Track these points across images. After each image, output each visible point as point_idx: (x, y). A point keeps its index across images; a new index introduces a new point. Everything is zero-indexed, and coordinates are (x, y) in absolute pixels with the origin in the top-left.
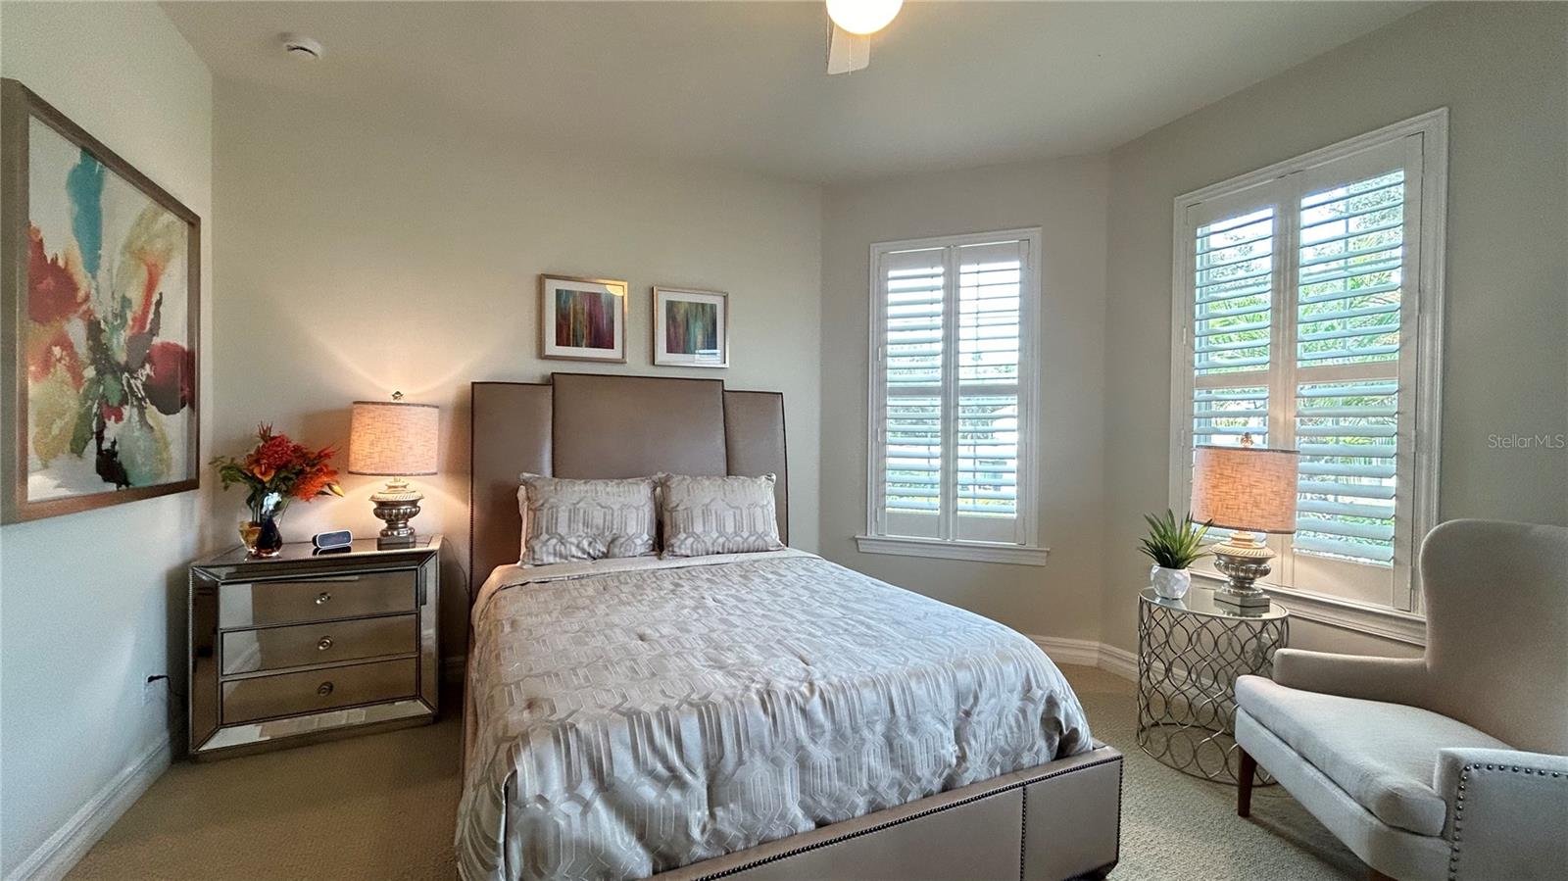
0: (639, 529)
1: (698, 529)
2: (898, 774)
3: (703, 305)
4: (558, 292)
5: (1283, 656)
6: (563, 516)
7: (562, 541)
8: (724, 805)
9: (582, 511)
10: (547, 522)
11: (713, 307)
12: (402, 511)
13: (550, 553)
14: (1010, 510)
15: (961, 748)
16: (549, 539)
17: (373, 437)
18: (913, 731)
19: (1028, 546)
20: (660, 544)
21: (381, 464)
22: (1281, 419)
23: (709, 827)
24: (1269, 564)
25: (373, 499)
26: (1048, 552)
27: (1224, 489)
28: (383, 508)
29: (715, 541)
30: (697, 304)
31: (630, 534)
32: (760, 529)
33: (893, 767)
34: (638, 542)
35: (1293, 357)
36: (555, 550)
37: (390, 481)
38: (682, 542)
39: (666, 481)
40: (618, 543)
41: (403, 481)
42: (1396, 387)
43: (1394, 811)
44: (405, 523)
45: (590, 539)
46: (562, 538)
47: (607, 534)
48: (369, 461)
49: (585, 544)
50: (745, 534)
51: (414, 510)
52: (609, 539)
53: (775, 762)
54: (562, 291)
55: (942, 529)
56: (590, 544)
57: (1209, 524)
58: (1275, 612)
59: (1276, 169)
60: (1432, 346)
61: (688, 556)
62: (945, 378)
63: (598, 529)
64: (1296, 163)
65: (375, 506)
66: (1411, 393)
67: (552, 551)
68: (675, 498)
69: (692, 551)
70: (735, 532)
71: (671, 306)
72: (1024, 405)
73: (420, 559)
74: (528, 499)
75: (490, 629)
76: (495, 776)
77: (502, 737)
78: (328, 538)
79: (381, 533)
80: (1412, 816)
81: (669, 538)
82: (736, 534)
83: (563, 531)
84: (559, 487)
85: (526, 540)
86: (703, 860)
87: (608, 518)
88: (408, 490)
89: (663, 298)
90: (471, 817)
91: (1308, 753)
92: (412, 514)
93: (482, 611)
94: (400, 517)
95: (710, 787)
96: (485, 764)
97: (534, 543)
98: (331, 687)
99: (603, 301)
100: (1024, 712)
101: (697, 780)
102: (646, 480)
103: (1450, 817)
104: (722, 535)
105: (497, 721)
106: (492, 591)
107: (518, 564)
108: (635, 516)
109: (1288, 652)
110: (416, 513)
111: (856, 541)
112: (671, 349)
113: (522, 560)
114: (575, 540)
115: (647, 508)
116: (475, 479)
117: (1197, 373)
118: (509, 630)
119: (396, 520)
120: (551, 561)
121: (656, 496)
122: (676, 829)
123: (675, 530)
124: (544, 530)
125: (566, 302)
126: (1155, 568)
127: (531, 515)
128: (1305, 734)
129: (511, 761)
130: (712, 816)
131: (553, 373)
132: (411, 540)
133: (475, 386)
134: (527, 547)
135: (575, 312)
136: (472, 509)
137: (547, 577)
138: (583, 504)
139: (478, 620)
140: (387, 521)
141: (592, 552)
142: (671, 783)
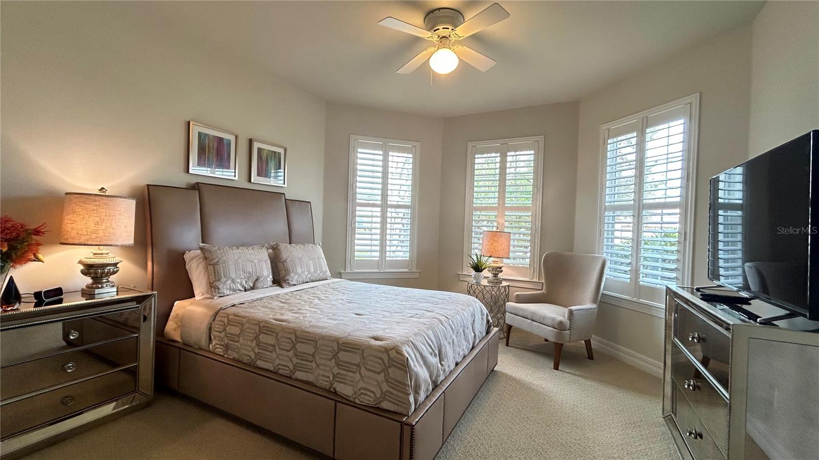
0: (267, 273)
1: (299, 271)
2: (466, 344)
3: (275, 152)
4: (200, 134)
5: (517, 295)
6: (232, 268)
7: (233, 281)
8: (443, 361)
9: (241, 264)
10: (223, 270)
11: (279, 154)
12: (106, 270)
13: (227, 289)
14: (406, 256)
15: (474, 333)
16: (226, 281)
17: (98, 219)
18: (467, 329)
19: (413, 271)
20: (278, 280)
21: (106, 238)
22: (501, 222)
23: (442, 369)
24: (502, 269)
25: (80, 262)
26: (420, 272)
27: (495, 245)
28: (89, 269)
29: (307, 276)
30: (272, 151)
31: (265, 276)
32: (324, 270)
33: (466, 341)
34: (269, 279)
35: (504, 203)
36: (230, 287)
37: (95, 249)
38: (293, 278)
39: (277, 247)
40: (260, 281)
41: (104, 250)
42: (530, 214)
43: (560, 326)
44: (107, 279)
45: (246, 280)
46: (233, 280)
47: (254, 276)
48: (94, 236)
49: (244, 282)
50: (319, 272)
51: (116, 269)
52: (255, 279)
54: (202, 133)
55: (379, 266)
56: (246, 282)
57: (490, 257)
58: (504, 284)
59: (502, 141)
60: (539, 203)
61: (295, 285)
62: (382, 200)
63: (250, 274)
64: (506, 141)
65: (82, 267)
66: (534, 216)
67: (229, 288)
68: (284, 255)
69: (297, 281)
70: (314, 272)
71: (260, 150)
72: (412, 214)
73: (139, 300)
74: (205, 258)
75: (261, 326)
76: (396, 362)
77: (386, 350)
78: (50, 293)
79: (87, 286)
80: (565, 326)
81: (285, 276)
82: (315, 272)
83: (233, 276)
84: (225, 251)
85: (210, 283)
86: (442, 381)
87: (254, 267)
88: (110, 256)
89: (256, 146)
90: (387, 381)
91: (534, 318)
92: (114, 273)
93: (211, 324)
94: (104, 275)
95: (439, 355)
96: (383, 362)
97: (217, 283)
98: (72, 398)
99: (225, 142)
100: (482, 319)
101: (437, 352)
102: (263, 246)
103: (571, 324)
104: (309, 273)
105: (370, 347)
106: (212, 312)
107: (198, 297)
108: (265, 266)
109: (518, 293)
110: (117, 271)
111: (340, 273)
112: (259, 174)
113: (203, 295)
114: (239, 281)
115: (269, 261)
116: (154, 248)
117: (474, 205)
118: (283, 323)
119: (102, 277)
120: (229, 293)
121: (269, 255)
122: (437, 371)
123: (287, 272)
124: (223, 276)
125: (204, 140)
126: (473, 273)
127: (211, 268)
128: (534, 313)
129: (403, 355)
130: (442, 365)
131: (198, 183)
132: (115, 290)
133: (150, 187)
134: (211, 287)
135: (209, 147)
136: (153, 267)
137: (241, 301)
138: (239, 260)
139: (210, 329)
140: (92, 278)
141: (247, 287)
142: (433, 355)
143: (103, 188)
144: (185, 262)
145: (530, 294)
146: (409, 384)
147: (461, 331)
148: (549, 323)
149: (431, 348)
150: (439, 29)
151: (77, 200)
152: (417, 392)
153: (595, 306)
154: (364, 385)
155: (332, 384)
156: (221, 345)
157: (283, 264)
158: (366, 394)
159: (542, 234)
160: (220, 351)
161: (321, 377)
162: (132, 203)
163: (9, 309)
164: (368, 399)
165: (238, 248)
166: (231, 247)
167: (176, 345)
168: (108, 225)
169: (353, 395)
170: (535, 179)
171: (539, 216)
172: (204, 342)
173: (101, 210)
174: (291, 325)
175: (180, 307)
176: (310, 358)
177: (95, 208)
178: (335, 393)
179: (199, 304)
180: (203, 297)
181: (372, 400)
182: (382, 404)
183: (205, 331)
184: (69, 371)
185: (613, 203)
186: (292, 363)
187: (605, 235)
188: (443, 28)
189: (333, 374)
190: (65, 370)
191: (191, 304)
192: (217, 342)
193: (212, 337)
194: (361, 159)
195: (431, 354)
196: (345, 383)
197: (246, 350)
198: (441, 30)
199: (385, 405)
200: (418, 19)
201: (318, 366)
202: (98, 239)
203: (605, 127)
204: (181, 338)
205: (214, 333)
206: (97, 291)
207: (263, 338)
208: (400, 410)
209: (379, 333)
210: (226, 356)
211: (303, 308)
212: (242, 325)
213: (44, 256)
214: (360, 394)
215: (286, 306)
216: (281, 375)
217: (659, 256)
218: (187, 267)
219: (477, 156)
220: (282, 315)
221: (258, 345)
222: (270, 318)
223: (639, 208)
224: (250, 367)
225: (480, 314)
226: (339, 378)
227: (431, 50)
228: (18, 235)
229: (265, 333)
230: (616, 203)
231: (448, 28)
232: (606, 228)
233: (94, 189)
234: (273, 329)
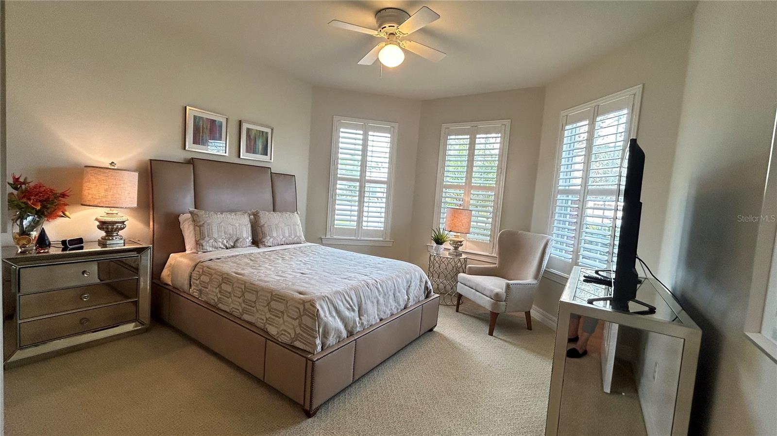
0: (246, 235)
1: (275, 235)
2: (396, 304)
3: (263, 132)
4: (195, 117)
5: (470, 267)
6: (215, 229)
7: (215, 241)
8: (363, 316)
9: (223, 227)
10: (208, 231)
11: (267, 133)
12: (115, 226)
13: (210, 246)
14: (380, 226)
15: (408, 296)
16: (209, 240)
17: (106, 187)
18: (399, 292)
19: (387, 240)
20: (256, 242)
22: (467, 200)
23: (360, 322)
24: (463, 243)
25: (97, 219)
26: (393, 242)
27: (455, 220)
28: (103, 225)
29: (281, 240)
30: (260, 131)
31: (245, 237)
32: (298, 234)
33: (395, 303)
34: (248, 240)
35: (471, 182)
36: (213, 245)
37: (107, 210)
38: (269, 241)
39: (258, 213)
40: (239, 241)
41: (115, 211)
42: (493, 193)
44: (117, 233)
45: (227, 240)
46: (216, 239)
47: (234, 237)
48: (104, 200)
49: (225, 241)
50: (293, 237)
51: (123, 226)
52: (235, 240)
53: (373, 302)
54: (197, 116)
55: (356, 235)
56: (227, 242)
57: (450, 231)
58: (464, 256)
59: (473, 124)
60: (502, 184)
61: (270, 246)
62: (361, 176)
63: (230, 235)
64: (475, 123)
65: (98, 223)
66: (497, 196)
67: (211, 245)
68: (263, 221)
69: (272, 243)
70: (289, 236)
71: (248, 130)
72: (388, 188)
73: (140, 250)
74: (194, 221)
75: (224, 277)
76: (309, 312)
77: (304, 302)
78: (72, 242)
79: (102, 238)
80: (500, 297)
81: (262, 238)
82: (290, 236)
83: (216, 236)
84: (210, 215)
85: (196, 241)
86: (359, 332)
87: (235, 230)
88: (119, 216)
89: (245, 126)
90: (300, 326)
91: (478, 289)
92: (122, 229)
93: (191, 273)
94: (114, 230)
95: (359, 311)
96: (300, 311)
97: (201, 241)
98: (88, 320)
99: (217, 123)
100: (420, 285)
101: (356, 309)
102: (245, 213)
103: (507, 296)
104: (284, 237)
105: (293, 299)
106: (193, 264)
107: (187, 252)
108: (245, 229)
109: (470, 266)
110: (124, 228)
111: (321, 239)
112: (248, 151)
113: (191, 250)
114: (220, 240)
115: (249, 225)
116: (155, 211)
117: (444, 183)
118: (240, 276)
119: (112, 231)
120: (211, 250)
121: (250, 220)
122: (353, 323)
123: (264, 235)
124: (206, 236)
125: (198, 122)
126: (435, 245)
127: (198, 229)
128: (478, 285)
129: (314, 307)
130: (360, 319)
131: (192, 158)
132: (123, 242)
133: (152, 161)
134: (197, 244)
135: (203, 128)
136: (154, 225)
137: (218, 257)
138: (222, 224)
139: (191, 277)
140: (106, 232)
141: (227, 245)
142: (351, 310)
143: (113, 163)
144: (180, 223)
145: (482, 267)
146: (317, 329)
147: (390, 293)
148: (488, 293)
149: (349, 304)
150: (385, 27)
151: (92, 172)
152: (326, 334)
153: (535, 282)
154: (285, 328)
155: (265, 325)
156: (197, 290)
157: (261, 229)
158: (284, 335)
159: (503, 213)
160: (196, 294)
161: (259, 320)
162: (135, 176)
163: (42, 251)
164: (285, 339)
165: (222, 214)
166: (216, 212)
167: (167, 287)
168: (115, 192)
169: (277, 334)
170: (500, 161)
171: (501, 196)
172: (186, 287)
173: (110, 180)
174: (244, 278)
175: (175, 258)
176: (253, 305)
177: (104, 178)
178: (267, 332)
179: (185, 257)
180: (192, 251)
181: (288, 339)
182: (295, 343)
183: (187, 279)
184: (85, 300)
185: (567, 187)
186: (242, 307)
187: (556, 218)
188: (389, 26)
189: (266, 318)
190: (81, 299)
191: (181, 257)
192: (194, 287)
193: (192, 284)
194: (343, 138)
195: (348, 309)
196: (273, 326)
197: (212, 295)
198: (388, 28)
199: (297, 344)
200: (371, 19)
201: (258, 311)
202: (107, 203)
203: (563, 113)
204: (172, 281)
205: (193, 280)
206: (108, 242)
207: (224, 286)
208: (307, 349)
209: (301, 289)
210: (200, 298)
211: (263, 266)
212: (211, 275)
213: (70, 214)
214: (281, 334)
215: (251, 263)
216: (235, 316)
217: (600, 240)
218: (181, 227)
219: (449, 137)
220: (243, 269)
221: (220, 292)
222: (232, 272)
223: (585, 192)
224: (212, 307)
225: (419, 281)
226: (269, 321)
227: (384, 44)
228: (48, 198)
229: (226, 283)
230: (571, 187)
231: (394, 26)
232: (557, 211)
233: (105, 162)
234: (231, 280)
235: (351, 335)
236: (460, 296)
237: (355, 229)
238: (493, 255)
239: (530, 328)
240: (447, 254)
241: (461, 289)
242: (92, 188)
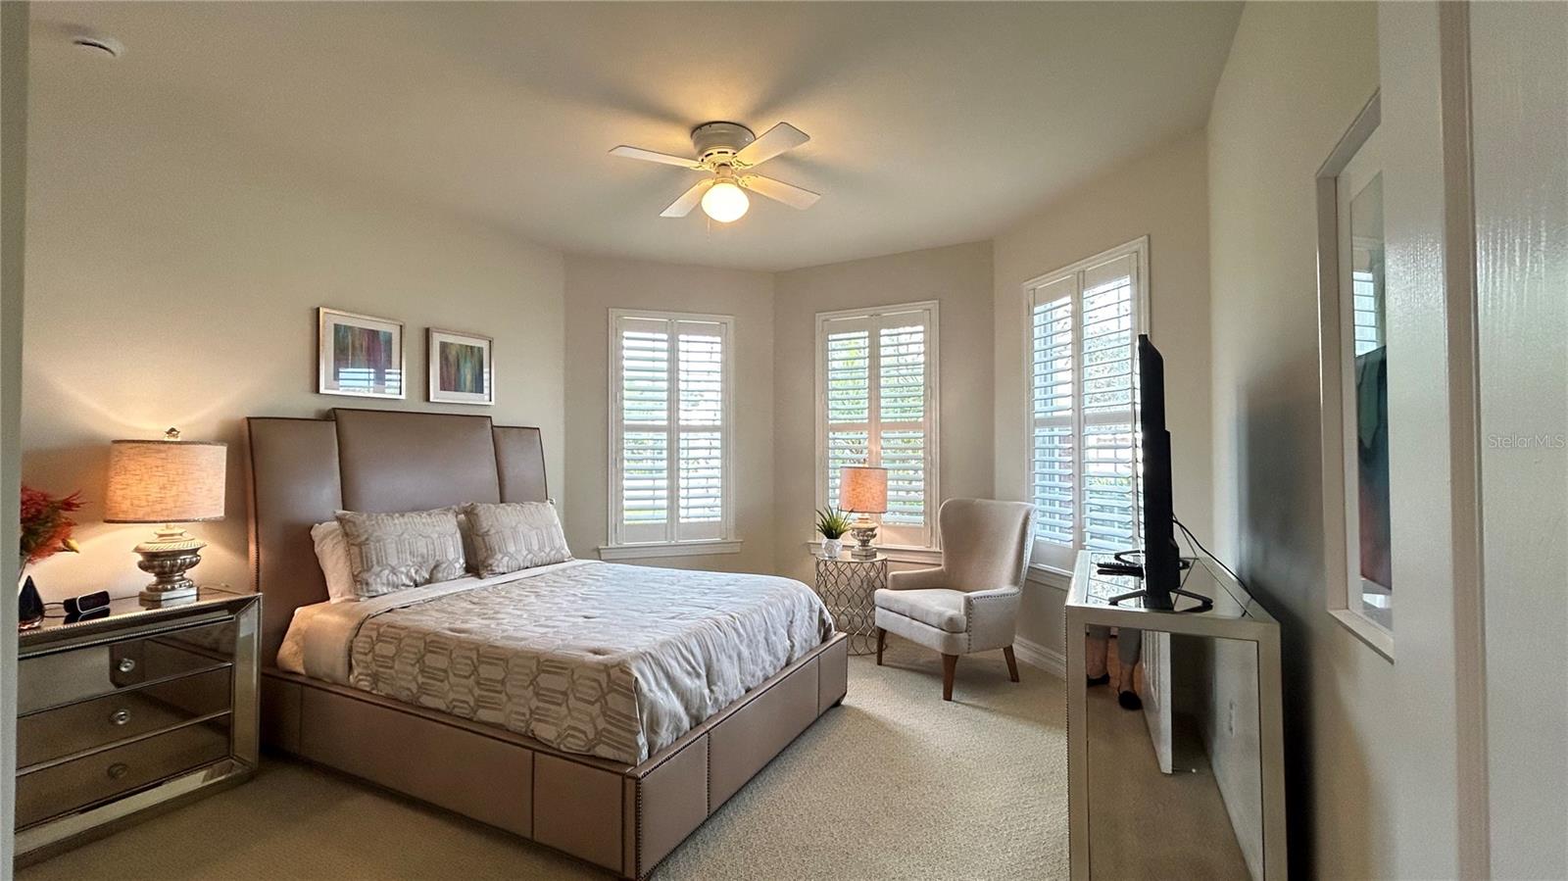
0: (454, 554)
1: (512, 549)
2: (771, 658)
3: (472, 347)
4: (337, 327)
5: (894, 576)
6: (391, 549)
7: (394, 571)
8: (715, 684)
9: (406, 542)
10: (377, 554)
11: (480, 350)
12: (179, 561)
13: (383, 584)
14: (716, 515)
15: (791, 641)
16: (381, 571)
17: (163, 481)
18: (775, 634)
19: (729, 540)
20: (474, 567)
21: (177, 509)
22: (875, 450)
23: (712, 698)
24: (875, 531)
25: (137, 550)
26: (741, 542)
27: (858, 490)
28: (152, 561)
29: (525, 557)
30: (467, 346)
31: (451, 559)
32: (557, 545)
33: (770, 655)
34: (457, 566)
35: (878, 417)
36: (388, 580)
37: (160, 528)
38: (500, 562)
39: (473, 509)
40: (440, 569)
41: (176, 529)
42: (922, 435)
43: (951, 626)
44: (182, 575)
45: (417, 567)
46: (393, 568)
47: (431, 561)
48: (158, 507)
49: (413, 571)
50: (547, 550)
51: (195, 559)
52: (432, 566)
53: (730, 657)
54: (341, 325)
56: (416, 573)
57: (852, 511)
58: (880, 556)
59: (872, 310)
60: (936, 415)
61: (504, 573)
62: (669, 419)
63: (423, 557)
64: (878, 309)
65: (140, 558)
66: (928, 438)
67: (385, 582)
68: (485, 523)
69: (508, 567)
70: (539, 549)
71: (444, 346)
72: (725, 440)
73: (236, 607)
74: (346, 535)
75: (428, 641)
76: (619, 685)
77: (606, 668)
78: (88, 601)
79: (148, 588)
80: (957, 624)
81: (486, 558)
82: (541, 549)
83: (394, 562)
84: (380, 521)
85: (353, 575)
86: (711, 716)
87: (431, 547)
88: (185, 538)
89: (437, 339)
90: (604, 714)
91: (914, 615)
92: (192, 565)
93: (352, 642)
94: (175, 569)
95: (707, 676)
96: (600, 685)
97: (365, 576)
98: (125, 767)
99: (381, 338)
100: (811, 618)
101: (703, 673)
102: (448, 510)
103: (968, 622)
104: (530, 553)
105: (584, 665)
106: (355, 623)
107: (334, 600)
108: (451, 543)
109: (894, 573)
110: (197, 562)
111: (598, 550)
112: (445, 386)
113: (342, 596)
114: (403, 569)
115: (458, 535)
116: (260, 521)
117: (830, 422)
118: (462, 635)
119: (172, 572)
120: (386, 591)
121: (459, 524)
122: (701, 700)
123: (491, 551)
124: (375, 563)
125: (345, 337)
126: (825, 540)
127: (355, 550)
128: (913, 607)
129: (630, 674)
130: (711, 691)
131: (334, 409)
132: (195, 592)
133: (252, 421)
134: (356, 581)
135: (353, 346)
136: (258, 553)
137: (405, 602)
138: (406, 536)
139: (350, 650)
140: (157, 575)
141: (418, 579)
142: (694, 675)
143: (173, 430)
144: (313, 542)
145: (917, 574)
146: (638, 717)
147: (759, 638)
148: (934, 620)
149: (690, 663)
150: (711, 154)
151: (133, 451)
152: (653, 728)
153: (1015, 590)
154: (573, 723)
155: (528, 726)
156: (367, 675)
157: (483, 539)
158: (573, 736)
159: (942, 469)
160: (365, 685)
161: (514, 716)
162: (221, 452)
163: (26, 627)
164: (575, 744)
165: (403, 516)
166: (390, 513)
167: (299, 679)
168: (182, 488)
169: (556, 739)
170: (927, 374)
171: (936, 437)
172: (340, 671)
173: (169, 466)
174: (474, 637)
175: (306, 616)
176: (499, 687)
177: (159, 463)
178: (534, 739)
179: (333, 610)
180: (343, 598)
181: (582, 744)
182: (597, 749)
183: (342, 655)
184: (121, 722)
185: (1049, 414)
186: (473, 696)
187: (1037, 469)
188: (719, 153)
189: (531, 710)
190: (113, 722)
191: (324, 611)
192: (360, 670)
193: (353, 662)
194: (629, 349)
195: (689, 674)
196: (546, 722)
197: (405, 680)
198: (716, 155)
199: (603, 751)
200: (682, 140)
201: (509, 698)
202: (165, 513)
203: (1028, 285)
204: (306, 668)
205: (356, 656)
206: (165, 595)
207: (430, 659)
208: (623, 757)
209: (596, 645)
210: (374, 692)
211: (503, 611)
212: (400, 640)
213: (78, 542)
214: (567, 737)
215: (476, 608)
216: (459, 717)
217: (1114, 503)
218: (316, 551)
219: (830, 337)
220: (466, 622)
221: (422, 671)
222: (444, 628)
223: (1080, 421)
224: (408, 707)
225: (807, 610)
226: (538, 714)
227: (710, 182)
228: (39, 512)
229: (434, 652)
230: (1055, 414)
231: (727, 153)
232: (1037, 457)
233: (154, 430)
234: (446, 644)
235: (698, 725)
236: (882, 633)
237: (666, 525)
238: (934, 549)
239: (1015, 678)
240: (848, 556)
241: (882, 618)
242: (129, 486)
